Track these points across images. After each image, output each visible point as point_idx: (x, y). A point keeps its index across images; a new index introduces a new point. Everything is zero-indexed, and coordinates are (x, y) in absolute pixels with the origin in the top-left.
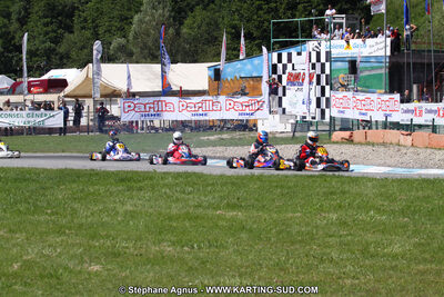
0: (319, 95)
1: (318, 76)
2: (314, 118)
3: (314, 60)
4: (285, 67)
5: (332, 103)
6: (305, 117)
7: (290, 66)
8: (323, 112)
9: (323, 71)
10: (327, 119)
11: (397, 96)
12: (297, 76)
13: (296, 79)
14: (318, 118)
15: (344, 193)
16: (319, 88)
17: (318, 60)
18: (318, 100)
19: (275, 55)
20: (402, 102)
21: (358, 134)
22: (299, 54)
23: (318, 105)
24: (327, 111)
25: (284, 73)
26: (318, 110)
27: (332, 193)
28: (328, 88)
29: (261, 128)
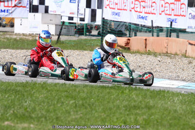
2: (82, 20)
6: (71, 18)
10: (99, 22)
15: (149, 108)
21: (137, 41)
23: (88, 4)
24: (99, 12)
26: (88, 11)
27: (135, 107)
29: (18, 29)
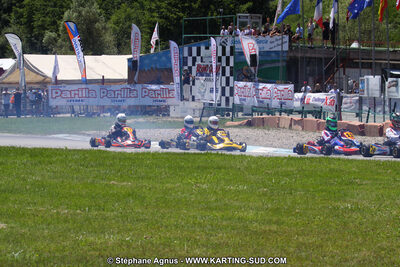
0: (224, 84)
1: (224, 68)
2: (219, 105)
3: (220, 54)
4: (194, 60)
5: (236, 91)
6: (211, 104)
7: (198, 58)
8: (227, 100)
9: (228, 64)
10: (231, 106)
11: (291, 87)
12: (205, 68)
13: (204, 71)
14: (223, 105)
16: (224, 78)
17: (224, 53)
18: (223, 89)
19: (186, 49)
20: (296, 91)
22: (207, 48)
23: (223, 94)
24: (231, 98)
25: (194, 64)
28: (231, 78)
